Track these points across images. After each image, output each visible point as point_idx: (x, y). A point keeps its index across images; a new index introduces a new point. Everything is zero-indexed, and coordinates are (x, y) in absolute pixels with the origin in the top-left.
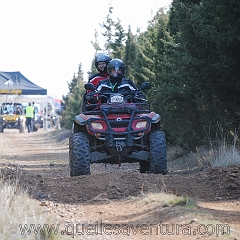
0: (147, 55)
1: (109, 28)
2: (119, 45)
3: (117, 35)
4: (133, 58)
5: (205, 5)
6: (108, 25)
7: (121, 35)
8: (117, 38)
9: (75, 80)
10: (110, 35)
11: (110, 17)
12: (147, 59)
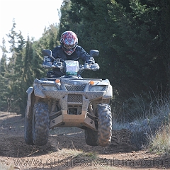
2: (21, 49)
4: (31, 58)
5: (85, 24)
10: (14, 42)
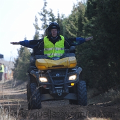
0: (72, 32)
1: (44, 16)
6: (44, 14)
8: (51, 21)
9: (22, 49)
11: (45, 9)
12: (72, 34)
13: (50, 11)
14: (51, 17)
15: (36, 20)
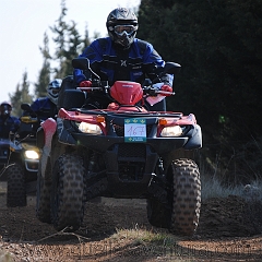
1: (61, 33)
3: (71, 41)
6: (60, 29)
7: (76, 42)
8: (72, 44)
9: (18, 94)
13: (71, 25)
14: (73, 37)
15: (46, 41)
